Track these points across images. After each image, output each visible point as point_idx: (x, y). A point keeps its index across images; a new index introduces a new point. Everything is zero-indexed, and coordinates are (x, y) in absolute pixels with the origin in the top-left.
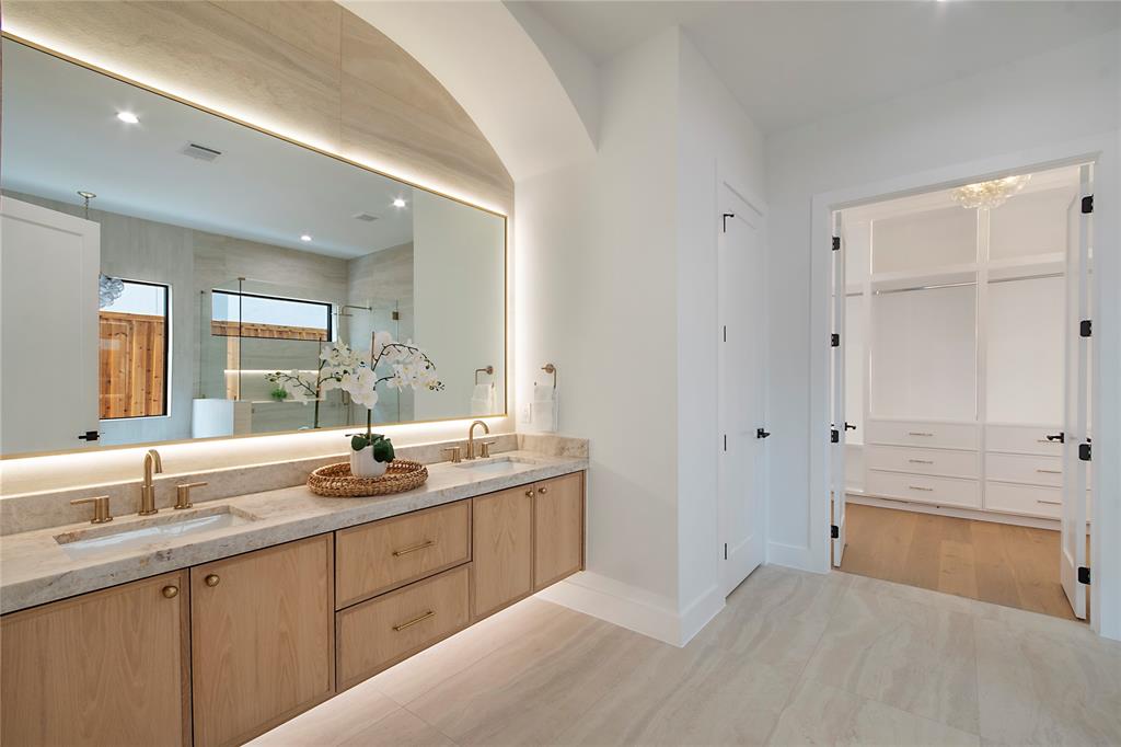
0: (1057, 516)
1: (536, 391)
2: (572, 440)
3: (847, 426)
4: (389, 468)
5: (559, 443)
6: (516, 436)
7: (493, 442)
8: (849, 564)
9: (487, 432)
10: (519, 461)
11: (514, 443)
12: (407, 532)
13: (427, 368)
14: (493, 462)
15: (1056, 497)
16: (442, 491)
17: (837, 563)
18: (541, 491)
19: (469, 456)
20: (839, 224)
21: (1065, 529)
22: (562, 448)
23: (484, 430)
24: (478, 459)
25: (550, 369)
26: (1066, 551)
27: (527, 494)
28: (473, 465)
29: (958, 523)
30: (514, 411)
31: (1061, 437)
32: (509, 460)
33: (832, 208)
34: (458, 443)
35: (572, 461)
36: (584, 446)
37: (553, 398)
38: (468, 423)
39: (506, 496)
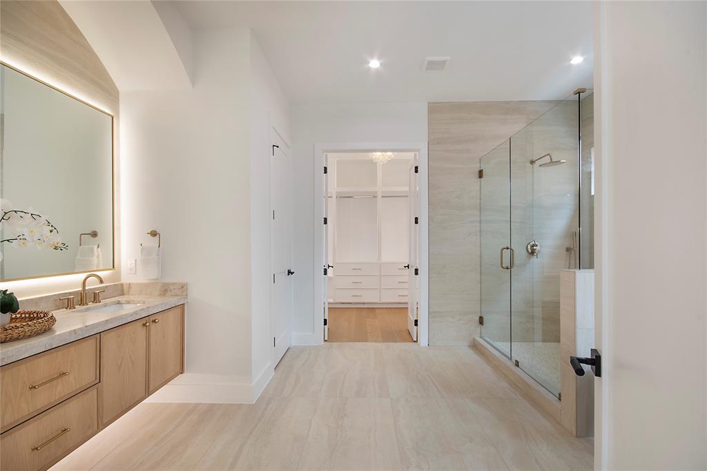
0: (406, 301)
1: (142, 249)
2: (174, 284)
3: (329, 266)
4: (12, 319)
5: (163, 286)
6: (122, 285)
7: (104, 290)
8: (331, 338)
9: (101, 282)
10: (128, 303)
11: (121, 290)
12: (43, 369)
13: (51, 231)
14: (105, 305)
15: (406, 293)
16: (75, 330)
17: (326, 339)
18: (154, 321)
19: (82, 303)
20: (326, 160)
21: (409, 306)
22: (165, 290)
23: (98, 281)
24: (91, 305)
25: (154, 234)
26: (409, 314)
27: (144, 325)
28: (87, 310)
29: (371, 310)
30: (120, 266)
31: (408, 266)
32: (119, 303)
33: (324, 151)
34: (70, 294)
35: (176, 298)
36: (183, 287)
37: (158, 255)
38: (82, 276)
39: (128, 328)
